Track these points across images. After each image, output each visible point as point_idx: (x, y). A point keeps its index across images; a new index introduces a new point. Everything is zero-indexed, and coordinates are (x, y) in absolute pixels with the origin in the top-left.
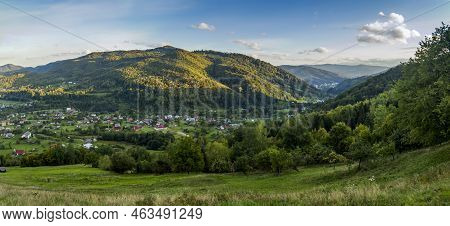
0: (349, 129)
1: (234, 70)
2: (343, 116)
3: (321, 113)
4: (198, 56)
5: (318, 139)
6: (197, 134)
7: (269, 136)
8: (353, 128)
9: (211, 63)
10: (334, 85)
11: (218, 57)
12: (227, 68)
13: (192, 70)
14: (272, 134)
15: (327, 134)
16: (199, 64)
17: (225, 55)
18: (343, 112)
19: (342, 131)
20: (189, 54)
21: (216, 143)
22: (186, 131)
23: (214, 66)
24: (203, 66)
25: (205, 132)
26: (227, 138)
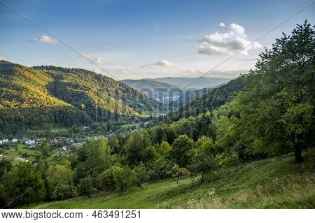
0: (191, 141)
1: (76, 86)
2: (185, 129)
3: (163, 127)
4: (37, 71)
5: (162, 153)
6: (38, 157)
7: (112, 154)
8: (195, 140)
9: (51, 80)
10: (176, 98)
11: (60, 73)
12: (69, 84)
13: (32, 88)
14: (116, 151)
15: (170, 148)
16: (39, 81)
17: (67, 71)
18: (185, 125)
19: (185, 143)
20: (28, 70)
21: (58, 166)
22: (25, 156)
23: (55, 83)
24: (44, 83)
25: (46, 155)
26: (70, 159)
